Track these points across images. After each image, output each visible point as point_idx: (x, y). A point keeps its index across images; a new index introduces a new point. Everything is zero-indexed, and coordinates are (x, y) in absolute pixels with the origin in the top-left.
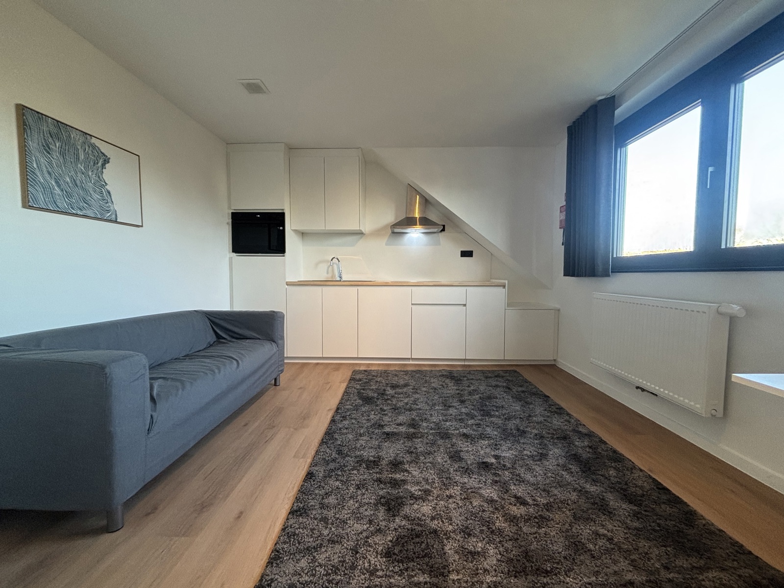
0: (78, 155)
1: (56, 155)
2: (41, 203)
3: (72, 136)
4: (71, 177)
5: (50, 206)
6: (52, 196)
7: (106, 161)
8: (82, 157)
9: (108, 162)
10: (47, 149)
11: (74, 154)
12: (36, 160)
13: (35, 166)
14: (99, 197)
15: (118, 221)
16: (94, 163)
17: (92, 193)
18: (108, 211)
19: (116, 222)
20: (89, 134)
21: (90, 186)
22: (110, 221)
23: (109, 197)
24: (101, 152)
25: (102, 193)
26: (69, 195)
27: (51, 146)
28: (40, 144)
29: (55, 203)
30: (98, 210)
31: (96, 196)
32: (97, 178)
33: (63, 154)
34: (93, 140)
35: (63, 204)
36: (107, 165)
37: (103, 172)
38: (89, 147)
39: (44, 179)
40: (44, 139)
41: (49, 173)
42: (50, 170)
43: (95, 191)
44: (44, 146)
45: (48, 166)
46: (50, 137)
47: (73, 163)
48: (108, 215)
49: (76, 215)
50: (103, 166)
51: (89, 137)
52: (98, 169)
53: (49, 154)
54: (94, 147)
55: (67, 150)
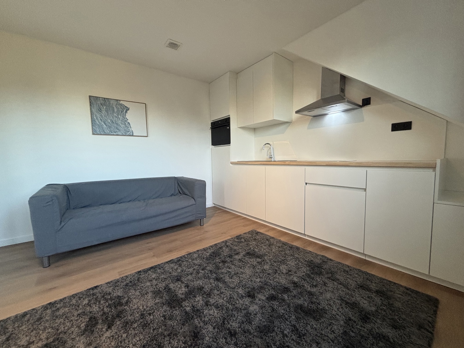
0: (114, 110)
1: (104, 112)
2: (98, 132)
3: (111, 103)
4: (111, 120)
5: (102, 133)
6: (103, 129)
7: (128, 109)
8: (116, 110)
9: (129, 110)
10: (100, 110)
11: (112, 110)
12: (95, 116)
13: (95, 118)
14: (124, 126)
15: (134, 135)
16: (122, 112)
17: (121, 125)
18: (129, 132)
19: (133, 136)
20: (119, 100)
21: (119, 122)
22: (130, 136)
23: (129, 125)
24: (125, 106)
25: (125, 124)
26: (110, 127)
27: (102, 109)
28: (97, 109)
29: (104, 131)
30: (124, 131)
31: (122, 126)
32: (123, 118)
33: (107, 111)
34: (121, 102)
35: (107, 131)
36: (128, 112)
37: (126, 115)
38: (119, 105)
39: (99, 122)
40: (99, 107)
41: (101, 120)
42: (101, 118)
43: (122, 124)
44: (98, 109)
45: (101, 117)
46: (101, 105)
47: (112, 114)
48: (129, 133)
49: (113, 135)
50: (126, 112)
51: (119, 101)
52: (123, 114)
53: (101, 112)
54: (121, 105)
55: (109, 109)
